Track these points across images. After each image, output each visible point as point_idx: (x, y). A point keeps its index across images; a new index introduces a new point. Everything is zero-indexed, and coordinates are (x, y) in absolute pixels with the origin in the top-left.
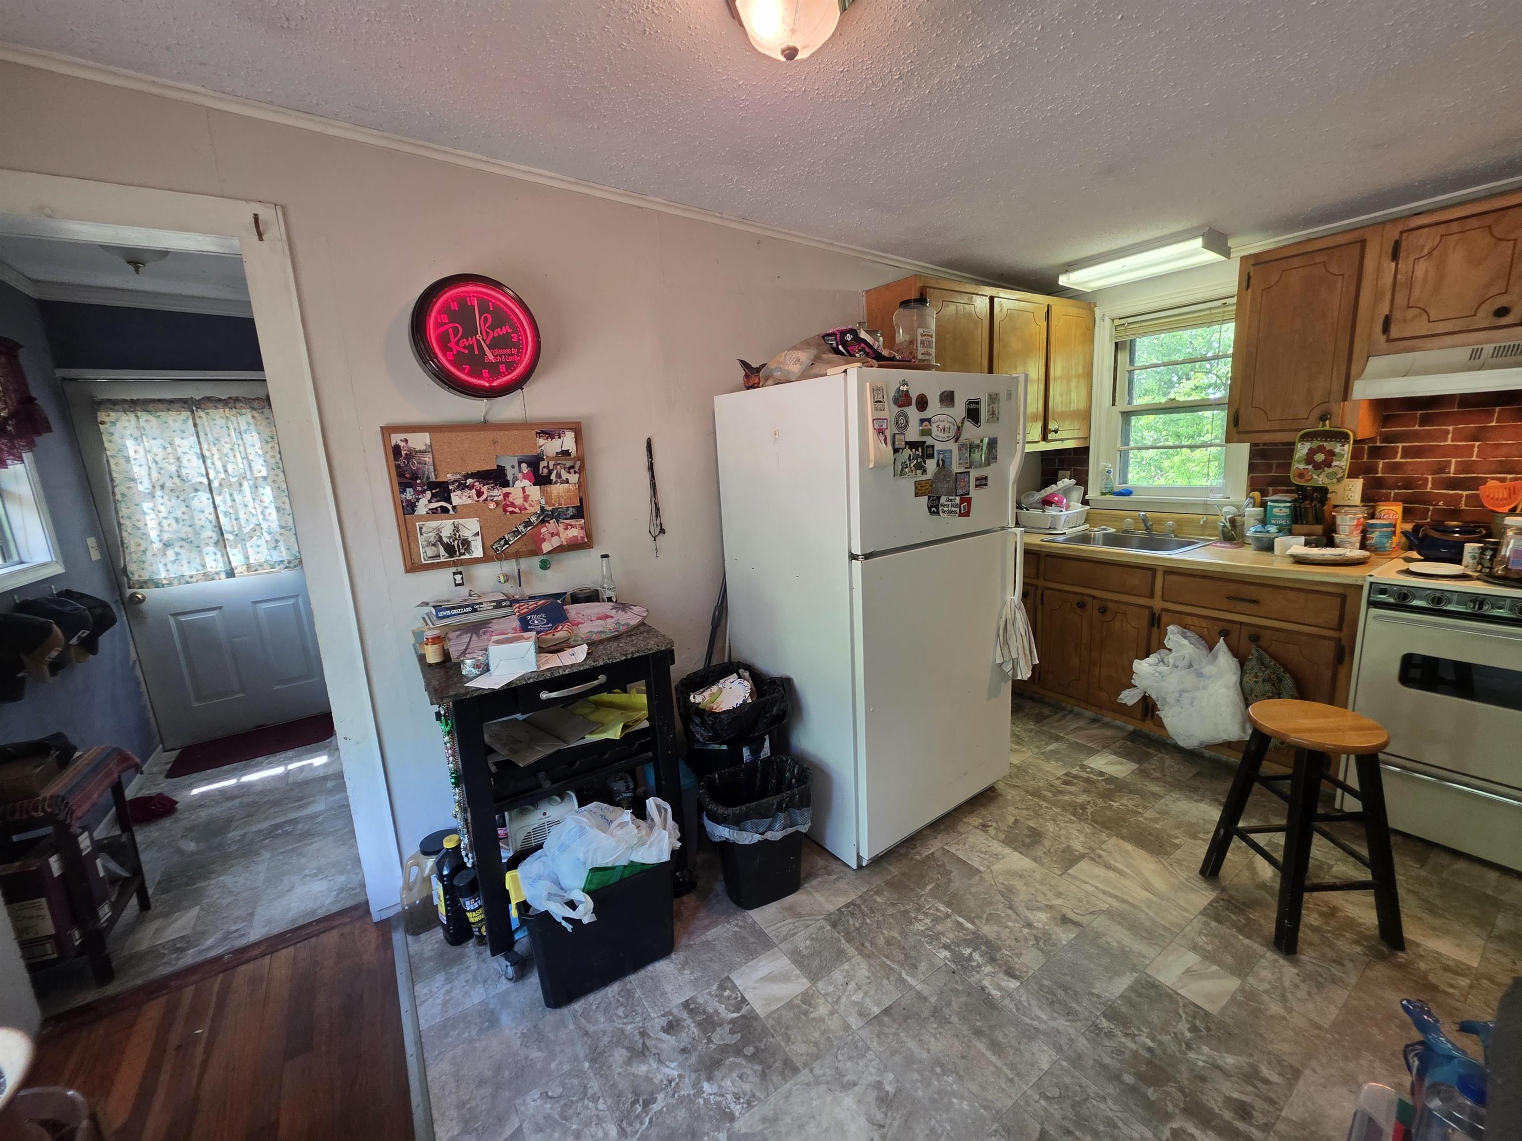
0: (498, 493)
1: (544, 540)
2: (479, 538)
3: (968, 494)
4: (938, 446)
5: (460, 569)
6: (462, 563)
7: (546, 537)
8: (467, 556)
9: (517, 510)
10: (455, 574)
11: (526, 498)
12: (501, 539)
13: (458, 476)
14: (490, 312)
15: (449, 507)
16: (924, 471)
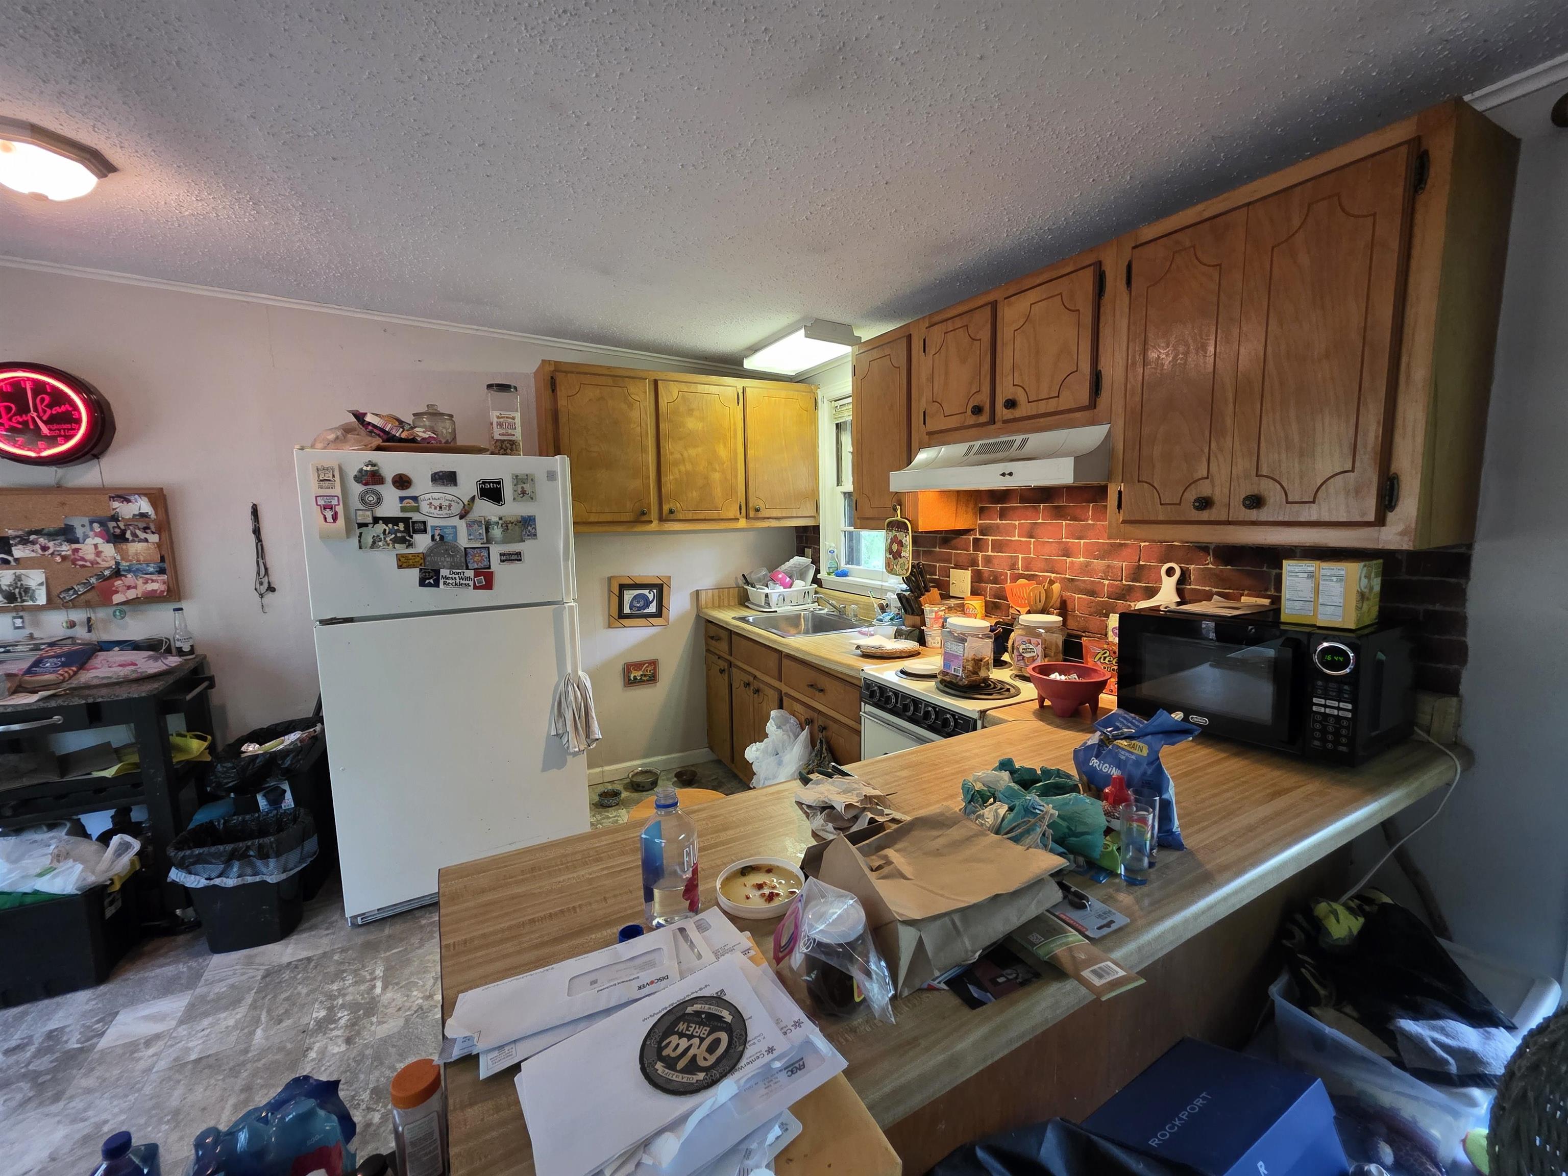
0: (66, 549)
1: (117, 592)
2: (44, 588)
3: (489, 568)
4: (431, 522)
5: (21, 614)
6: (24, 609)
7: (120, 589)
8: (31, 603)
9: (88, 564)
10: (14, 618)
11: (98, 554)
12: (69, 590)
13: (20, 533)
14: (47, 393)
15: (10, 558)
16: (410, 545)
